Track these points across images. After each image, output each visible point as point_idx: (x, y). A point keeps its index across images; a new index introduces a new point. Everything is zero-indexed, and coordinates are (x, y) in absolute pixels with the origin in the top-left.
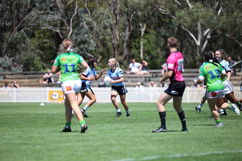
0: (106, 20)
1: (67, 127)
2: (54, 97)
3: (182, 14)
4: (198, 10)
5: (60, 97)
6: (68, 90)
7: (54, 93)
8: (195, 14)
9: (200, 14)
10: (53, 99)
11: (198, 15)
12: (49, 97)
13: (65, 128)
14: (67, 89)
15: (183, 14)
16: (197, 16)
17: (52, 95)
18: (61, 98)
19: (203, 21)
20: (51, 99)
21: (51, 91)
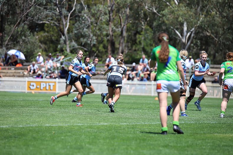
0: (103, 17)
2: (32, 87)
3: (165, 12)
4: (179, 9)
8: (176, 12)
9: (181, 13)
10: (31, 89)
11: (178, 14)
17: (30, 85)
18: (38, 88)
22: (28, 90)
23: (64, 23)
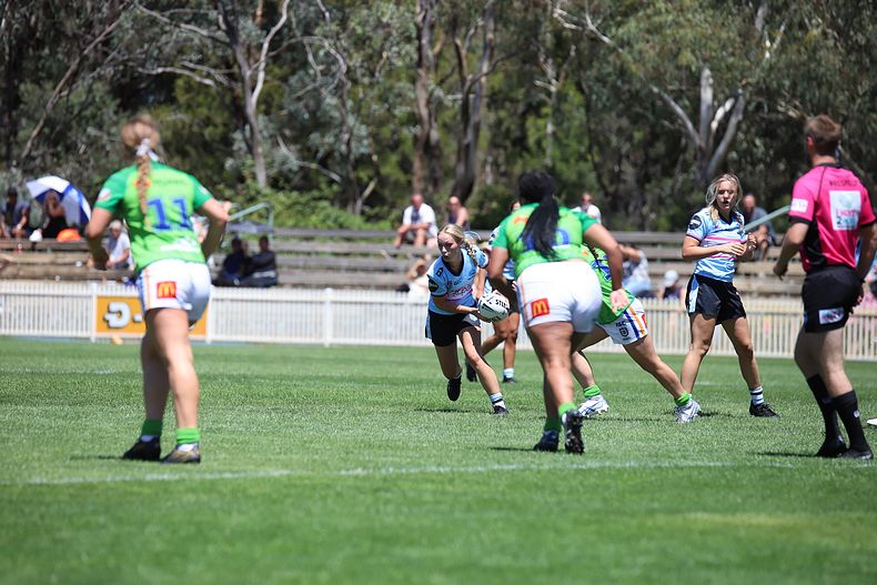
0: (395, 49)
1: (147, 438)
2: (114, 320)
3: (629, 31)
4: (681, 19)
5: (134, 321)
6: (164, 296)
7: (114, 307)
8: (668, 32)
9: (688, 34)
10: (110, 328)
11: (678, 38)
12: (98, 318)
13: (140, 442)
14: (161, 294)
15: (633, 30)
16: (674, 41)
18: (139, 322)
19: (694, 59)
20: (105, 325)
21: (106, 297)
22: (99, 329)
23: (248, 73)
